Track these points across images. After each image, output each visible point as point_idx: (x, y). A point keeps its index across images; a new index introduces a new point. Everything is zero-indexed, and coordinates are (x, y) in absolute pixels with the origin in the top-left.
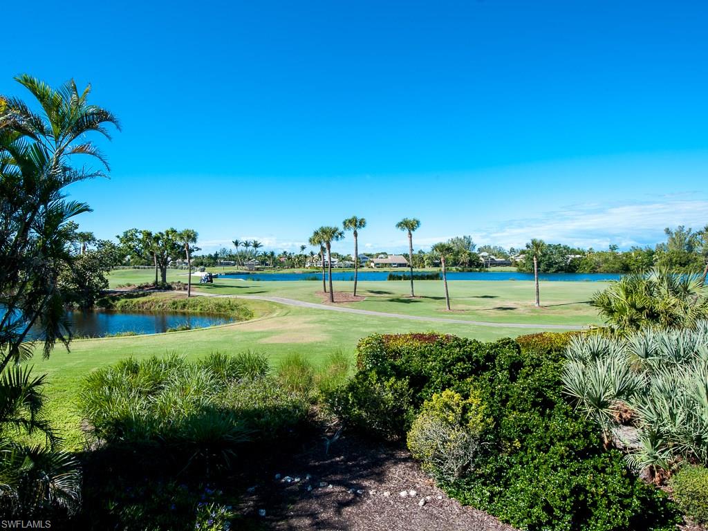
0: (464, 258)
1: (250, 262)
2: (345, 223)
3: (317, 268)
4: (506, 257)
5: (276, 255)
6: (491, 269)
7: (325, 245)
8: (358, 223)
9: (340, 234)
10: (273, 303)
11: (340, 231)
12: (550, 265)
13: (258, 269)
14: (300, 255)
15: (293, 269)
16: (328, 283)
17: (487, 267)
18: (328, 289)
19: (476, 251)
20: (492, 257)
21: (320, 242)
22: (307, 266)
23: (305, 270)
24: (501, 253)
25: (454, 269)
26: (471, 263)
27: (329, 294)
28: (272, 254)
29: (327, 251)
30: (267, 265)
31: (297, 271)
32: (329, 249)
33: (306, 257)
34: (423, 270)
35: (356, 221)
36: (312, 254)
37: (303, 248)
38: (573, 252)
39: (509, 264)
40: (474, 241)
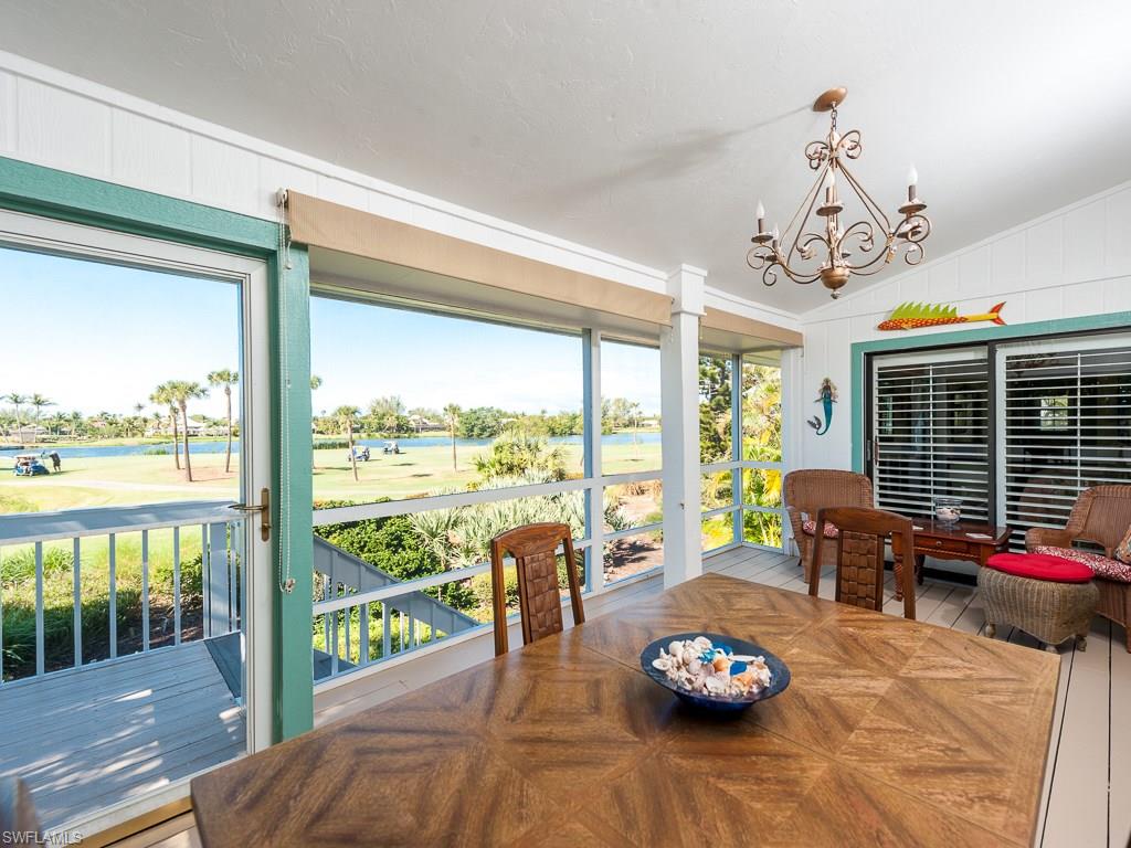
0: (390, 422)
1: (24, 429)
2: (210, 377)
3: (167, 437)
4: (441, 421)
5: (85, 418)
6: (422, 434)
7: (177, 405)
8: (232, 379)
9: (203, 392)
10: (81, 489)
11: (201, 387)
12: (483, 430)
13: (43, 441)
14: (135, 419)
15: (119, 440)
16: (182, 457)
17: (418, 432)
18: (183, 464)
19: (406, 414)
20: (425, 420)
21: (169, 401)
22: (146, 434)
23: (144, 440)
24: (435, 417)
25: (377, 435)
26: (400, 428)
27: (185, 472)
28: (76, 416)
29: (181, 413)
30: (63, 433)
31: (128, 441)
32: (184, 411)
33: (145, 421)
34: (339, 436)
35: (229, 375)
36: (157, 416)
37: (140, 407)
38: (505, 415)
39: (444, 429)
40: (404, 403)
